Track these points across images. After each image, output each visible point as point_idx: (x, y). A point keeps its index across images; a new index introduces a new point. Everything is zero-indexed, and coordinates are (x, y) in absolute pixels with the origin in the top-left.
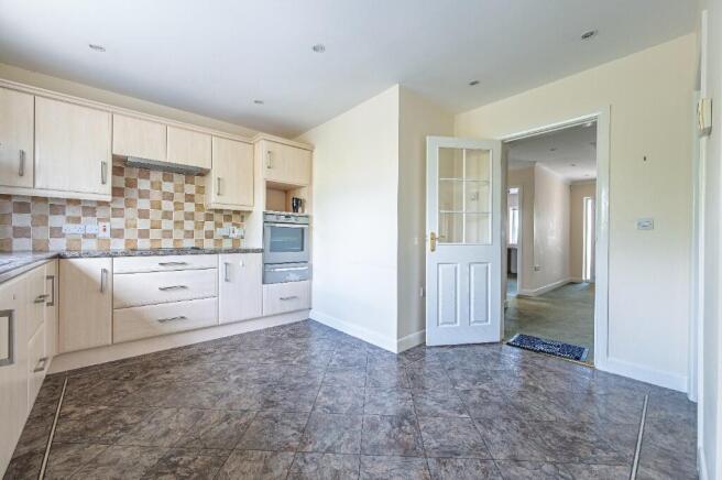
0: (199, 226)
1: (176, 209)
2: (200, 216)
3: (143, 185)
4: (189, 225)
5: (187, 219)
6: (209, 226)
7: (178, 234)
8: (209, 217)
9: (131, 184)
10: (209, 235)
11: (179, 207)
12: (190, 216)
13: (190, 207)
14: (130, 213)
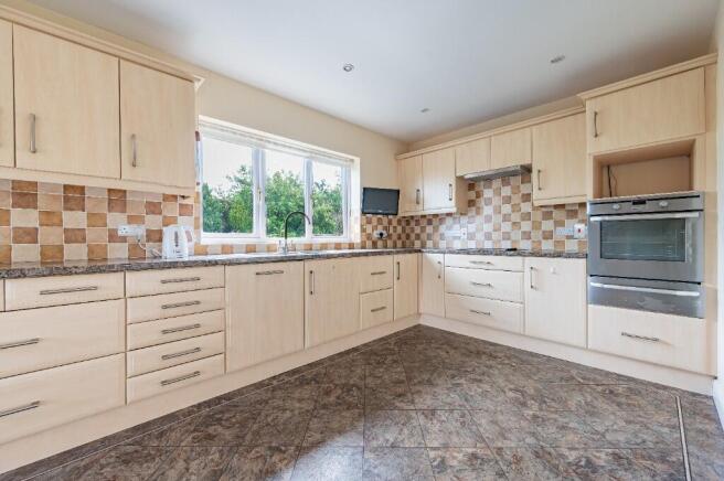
0: (536, 226)
1: (513, 211)
2: (538, 216)
3: (488, 193)
4: (526, 226)
5: (523, 220)
6: (548, 225)
7: (516, 235)
8: (547, 216)
9: (479, 195)
10: (548, 236)
11: (516, 208)
12: (527, 216)
13: (526, 208)
14: (479, 220)
